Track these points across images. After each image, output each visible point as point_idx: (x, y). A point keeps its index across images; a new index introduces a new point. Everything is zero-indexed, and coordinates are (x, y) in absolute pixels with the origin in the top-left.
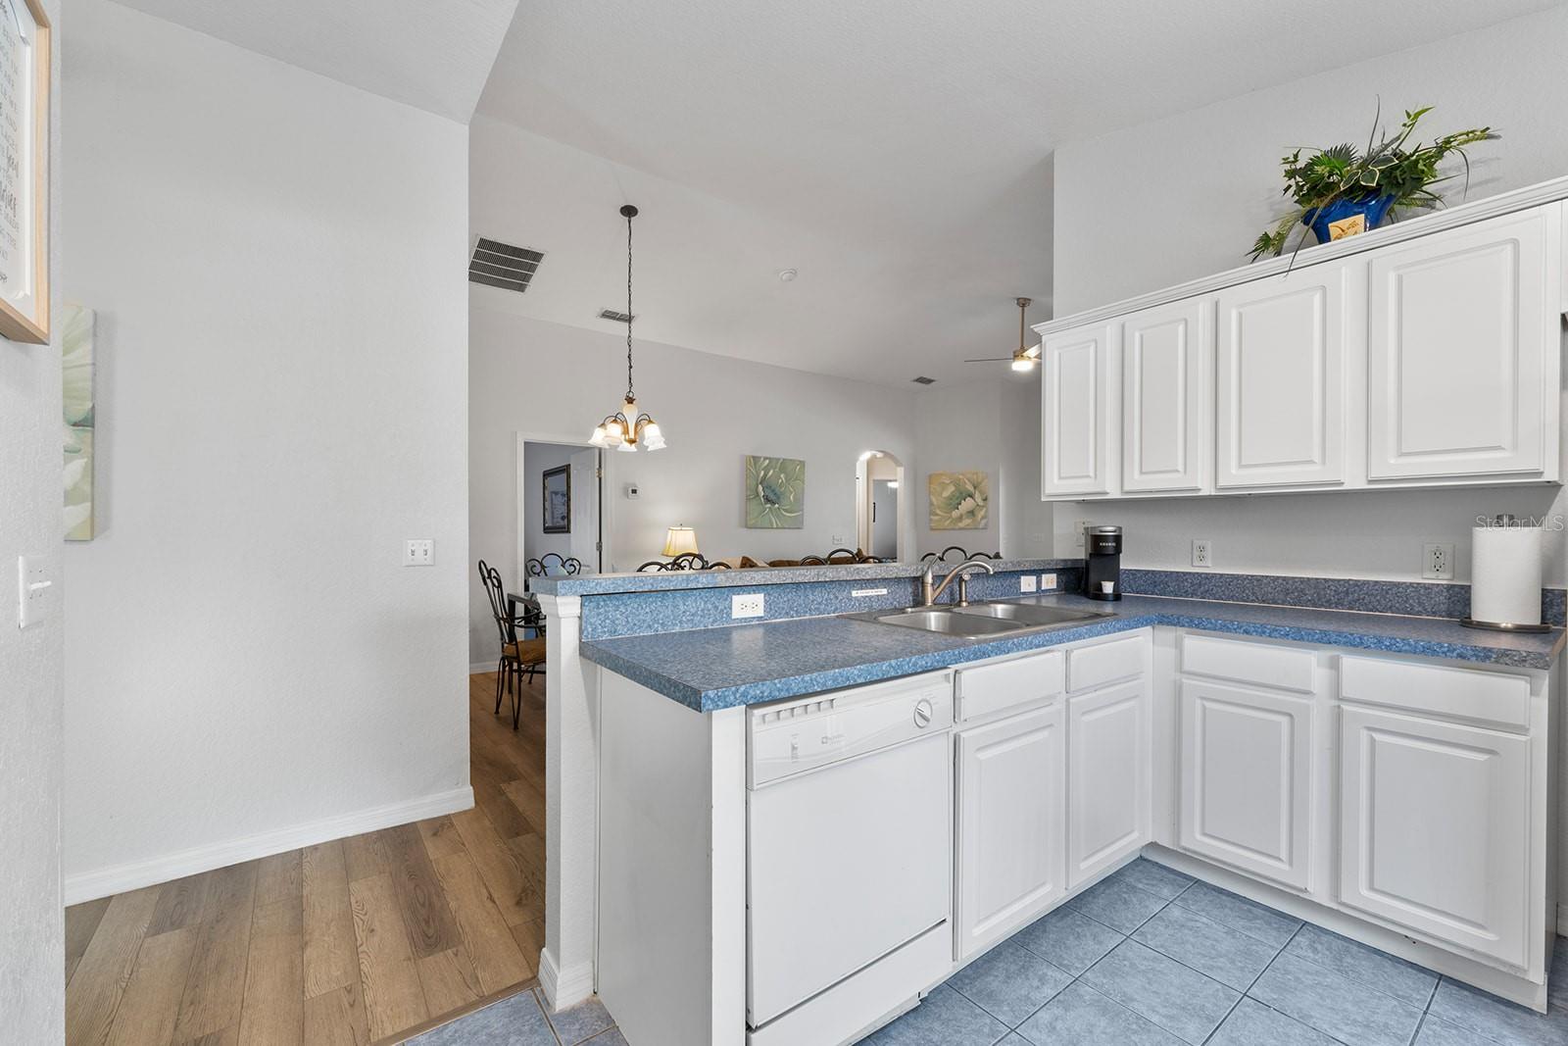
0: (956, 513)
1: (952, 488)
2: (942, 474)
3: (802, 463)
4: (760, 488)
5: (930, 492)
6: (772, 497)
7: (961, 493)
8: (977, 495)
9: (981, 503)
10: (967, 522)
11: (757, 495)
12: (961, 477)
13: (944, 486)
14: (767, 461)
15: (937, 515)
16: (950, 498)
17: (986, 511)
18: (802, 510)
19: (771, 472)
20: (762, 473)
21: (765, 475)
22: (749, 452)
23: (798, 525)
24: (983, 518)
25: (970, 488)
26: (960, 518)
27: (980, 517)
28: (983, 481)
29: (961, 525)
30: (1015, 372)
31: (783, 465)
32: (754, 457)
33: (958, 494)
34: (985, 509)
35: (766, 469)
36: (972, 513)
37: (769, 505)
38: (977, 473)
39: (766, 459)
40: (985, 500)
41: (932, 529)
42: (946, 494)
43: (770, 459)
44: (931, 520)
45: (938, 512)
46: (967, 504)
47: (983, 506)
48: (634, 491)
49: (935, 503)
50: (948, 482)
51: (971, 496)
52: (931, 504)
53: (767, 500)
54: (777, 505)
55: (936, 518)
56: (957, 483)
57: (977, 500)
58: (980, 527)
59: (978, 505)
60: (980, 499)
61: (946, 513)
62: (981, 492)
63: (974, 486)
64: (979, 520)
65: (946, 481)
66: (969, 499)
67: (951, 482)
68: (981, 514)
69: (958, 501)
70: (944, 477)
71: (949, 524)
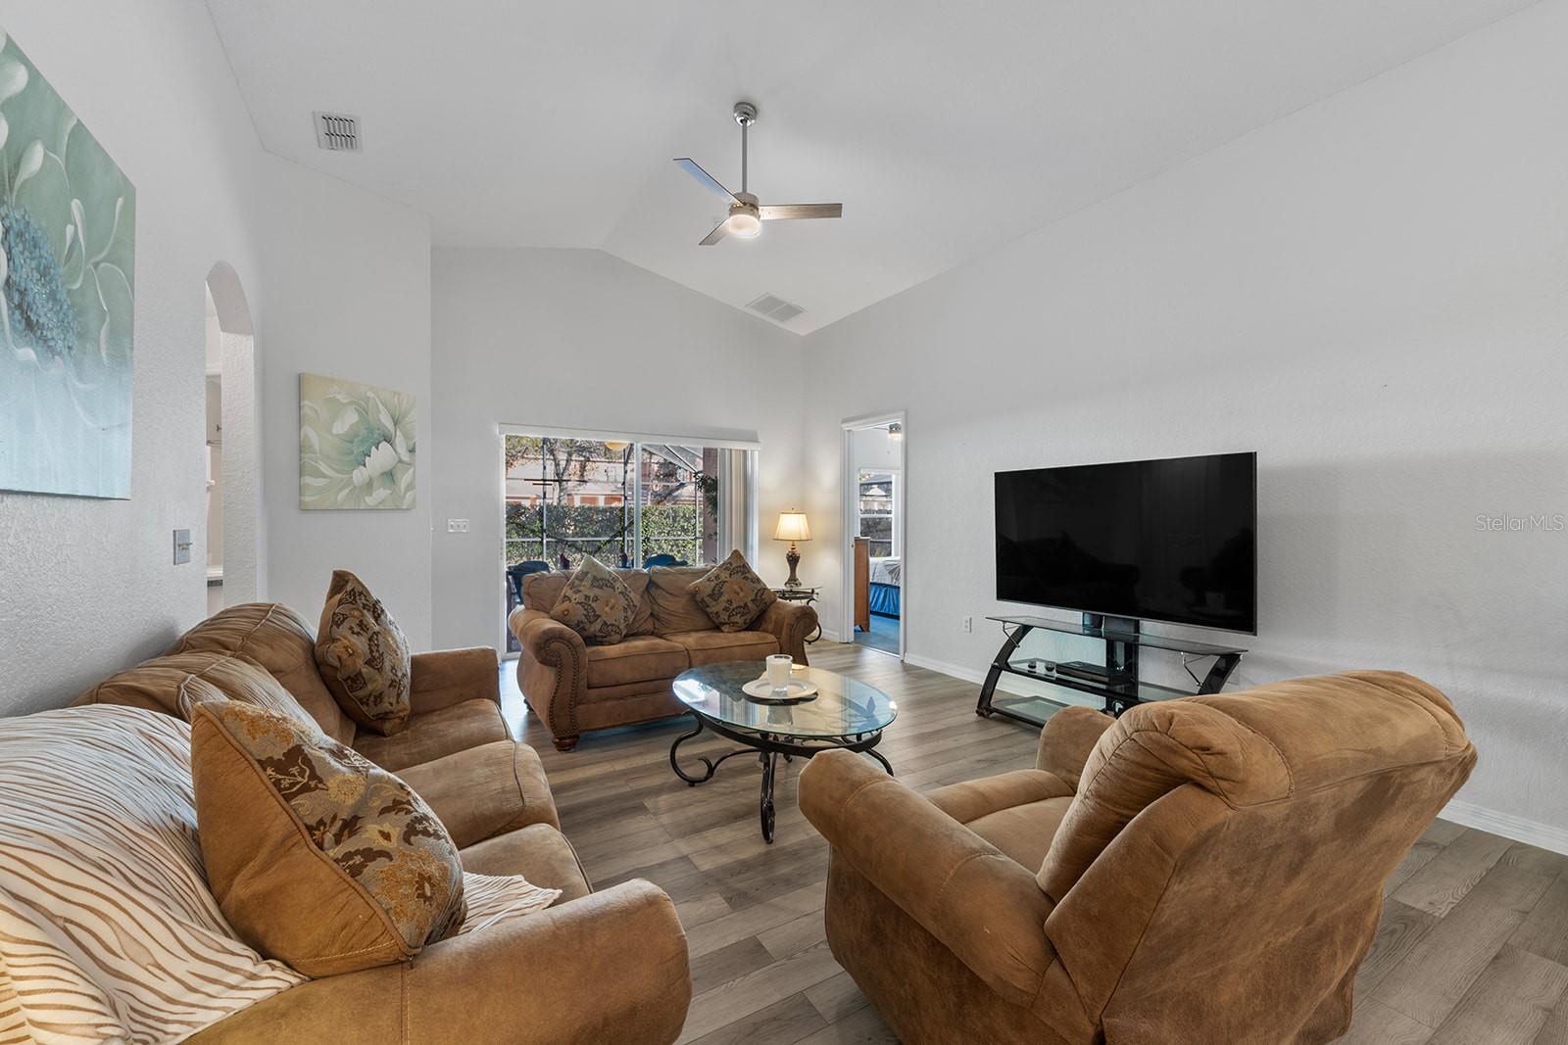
0: (360, 475)
1: (351, 418)
2: (330, 381)
5: (301, 414)
7: (371, 431)
8: (399, 440)
9: (406, 457)
10: (381, 493)
12: (369, 394)
13: (336, 409)
14: (20, 75)
15: (325, 476)
16: (350, 438)
17: (414, 472)
19: (37, 152)
21: (13, 156)
24: (410, 487)
25: (388, 424)
26: (369, 486)
27: (403, 486)
28: (407, 413)
29: (370, 501)
33: (363, 432)
34: (412, 470)
35: (19, 123)
36: (389, 475)
37: (26, 351)
38: (399, 394)
39: (13, 47)
40: (412, 451)
41: (305, 510)
42: (340, 427)
44: (303, 487)
45: (324, 468)
46: (381, 457)
47: (409, 464)
49: (315, 445)
50: (345, 401)
51: (389, 440)
52: (303, 446)
55: (320, 482)
56: (363, 412)
57: (399, 450)
58: (404, 507)
59: (400, 461)
60: (404, 449)
61: (337, 471)
62: (407, 436)
63: (393, 419)
64: (403, 491)
65: (339, 397)
66: (384, 445)
67: (351, 403)
68: (404, 480)
69: (364, 448)
70: (336, 388)
71: (346, 497)
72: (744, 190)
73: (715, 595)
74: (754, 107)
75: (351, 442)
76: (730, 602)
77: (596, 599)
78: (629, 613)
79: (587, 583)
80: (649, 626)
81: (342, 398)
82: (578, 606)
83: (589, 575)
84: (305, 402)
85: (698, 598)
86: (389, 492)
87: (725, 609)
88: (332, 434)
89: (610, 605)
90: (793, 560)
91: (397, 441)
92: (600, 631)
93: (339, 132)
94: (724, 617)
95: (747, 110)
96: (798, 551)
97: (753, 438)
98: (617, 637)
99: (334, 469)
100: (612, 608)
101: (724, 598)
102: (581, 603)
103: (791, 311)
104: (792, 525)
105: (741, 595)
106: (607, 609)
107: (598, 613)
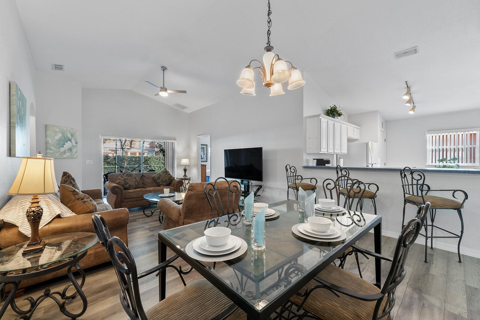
0: (62, 150)
1: (60, 135)
2: (54, 126)
5: (46, 135)
7: (65, 138)
8: (73, 140)
9: (75, 145)
10: (68, 154)
12: (65, 129)
13: (56, 133)
15: (53, 150)
16: (59, 140)
17: (77, 149)
24: (76, 152)
25: (70, 136)
26: (65, 152)
27: (74, 152)
28: (75, 133)
29: (65, 156)
33: (63, 139)
36: (70, 150)
38: (73, 129)
40: (76, 143)
42: (57, 138)
44: (46, 153)
45: (52, 148)
46: (68, 145)
47: (76, 147)
49: (50, 142)
50: (58, 131)
51: (70, 140)
52: (48, 143)
55: (51, 151)
56: (63, 133)
57: (73, 143)
58: (74, 157)
59: (73, 146)
60: (74, 142)
61: (57, 149)
62: (75, 139)
63: (71, 135)
64: (74, 153)
65: (56, 130)
66: (69, 142)
67: (60, 131)
68: (74, 151)
69: (63, 143)
70: (56, 128)
71: (59, 155)
72: (164, 86)
73: (159, 178)
74: (166, 68)
75: (60, 141)
76: (162, 180)
77: (127, 179)
78: (136, 182)
79: (125, 175)
80: (142, 186)
81: (58, 130)
82: (123, 181)
83: (126, 174)
84: (48, 132)
85: (154, 179)
86: (70, 154)
87: (161, 181)
88: (54, 139)
89: (131, 180)
90: (185, 170)
91: (72, 140)
92: (128, 186)
93: (58, 67)
94: (161, 183)
95: (164, 69)
96: (187, 168)
97: (175, 139)
98: (133, 188)
99: (55, 148)
100: (131, 181)
101: (161, 179)
102: (123, 180)
103: (184, 107)
104: (185, 161)
105: (165, 178)
106: (130, 181)
107: (128, 182)
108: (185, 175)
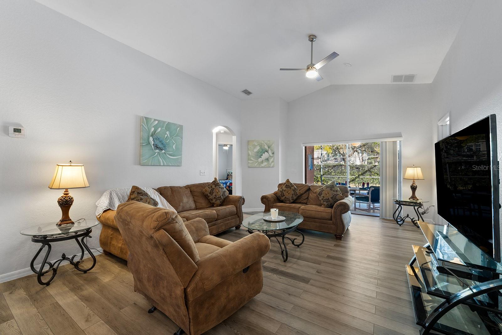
0: (260, 160)
1: (258, 148)
2: (254, 141)
3: (181, 127)
4: (151, 139)
5: (248, 149)
6: (160, 145)
7: (263, 150)
8: (270, 152)
9: (271, 155)
10: (265, 164)
11: (149, 143)
12: (262, 142)
13: (255, 146)
14: (157, 122)
15: (252, 160)
16: (258, 152)
17: (274, 159)
18: (181, 155)
19: (160, 129)
20: (153, 129)
21: (155, 131)
22: (142, 114)
23: (178, 164)
24: (273, 162)
25: (266, 147)
26: (262, 162)
28: (272, 145)
29: (262, 165)
30: (307, 78)
31: (169, 126)
32: (145, 117)
33: (261, 151)
34: (273, 158)
35: (156, 127)
36: (267, 160)
37: (157, 151)
38: (269, 141)
39: (155, 120)
40: (273, 153)
41: (249, 167)
42: (256, 150)
43: (159, 121)
44: (248, 163)
45: (252, 159)
46: (265, 155)
47: (272, 157)
48: (17, 131)
49: (251, 154)
51: (267, 152)
52: (249, 155)
53: (157, 147)
54: (163, 151)
55: (251, 162)
56: (261, 146)
57: (269, 154)
58: (271, 166)
59: (270, 156)
61: (255, 159)
62: (271, 150)
63: (268, 147)
64: (271, 163)
65: (255, 144)
66: (266, 153)
67: (258, 145)
68: (271, 160)
69: (261, 154)
70: (255, 142)
71: (257, 164)
74: (313, 35)
75: (258, 153)
76: (324, 197)
84: (249, 146)
85: (317, 195)
86: (267, 163)
87: (322, 199)
88: (254, 152)
90: (414, 188)
91: (269, 151)
94: (322, 202)
95: (312, 38)
96: (417, 184)
97: (399, 135)
100: (289, 194)
104: (411, 172)
105: (328, 195)
106: (287, 194)
107: (284, 194)
108: (413, 197)
